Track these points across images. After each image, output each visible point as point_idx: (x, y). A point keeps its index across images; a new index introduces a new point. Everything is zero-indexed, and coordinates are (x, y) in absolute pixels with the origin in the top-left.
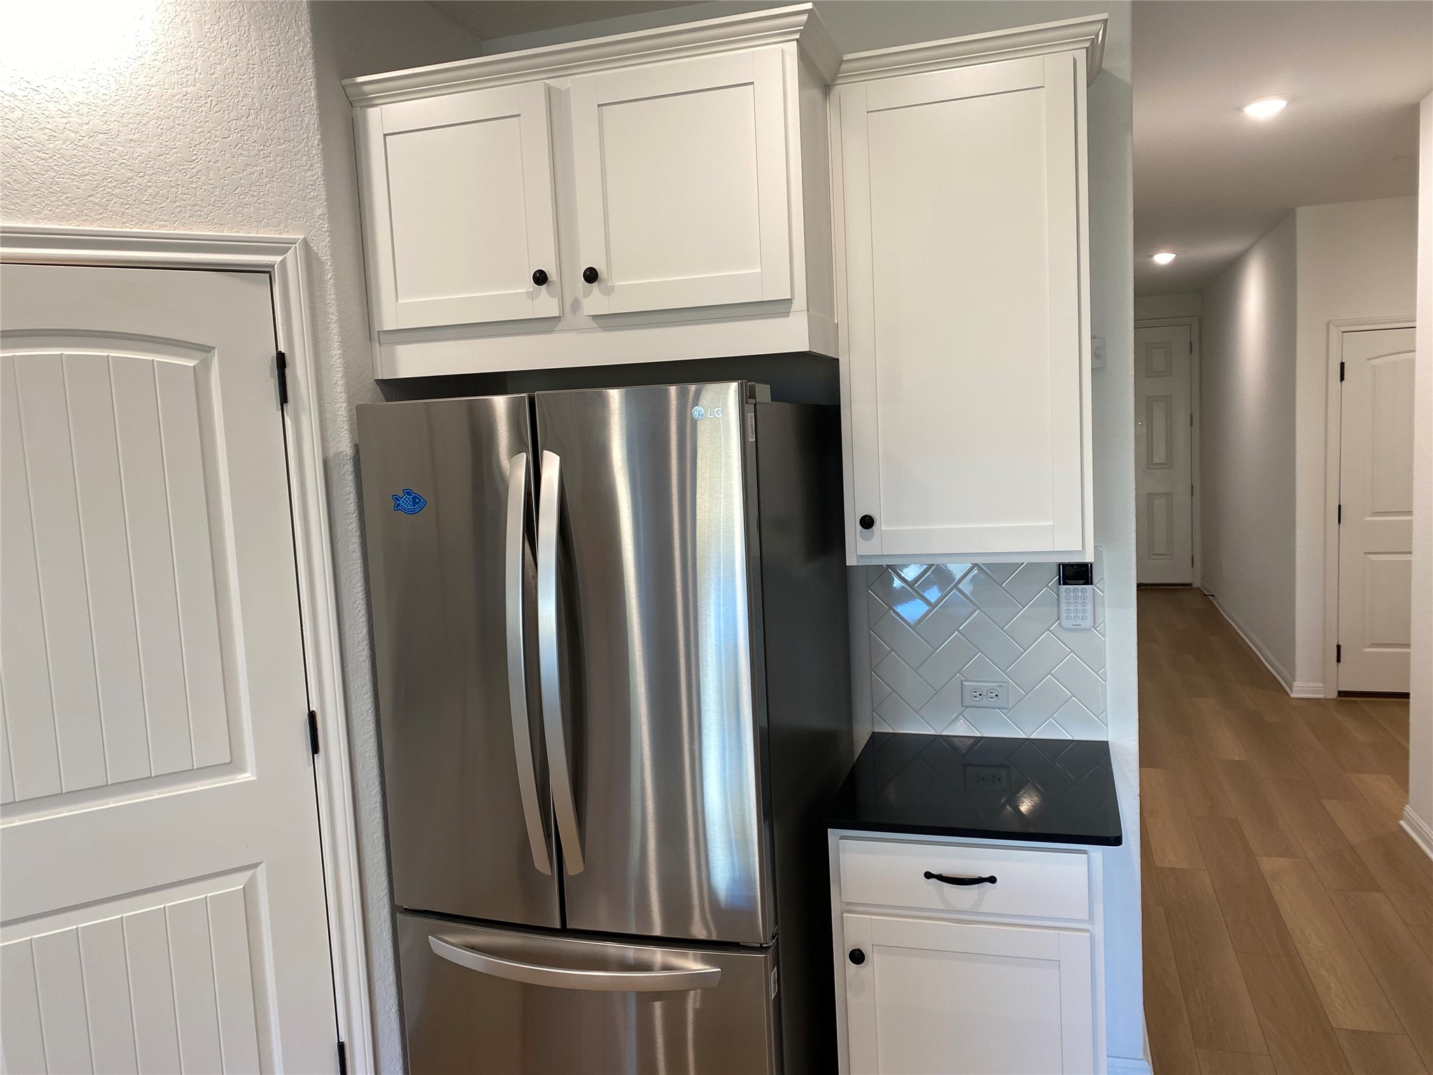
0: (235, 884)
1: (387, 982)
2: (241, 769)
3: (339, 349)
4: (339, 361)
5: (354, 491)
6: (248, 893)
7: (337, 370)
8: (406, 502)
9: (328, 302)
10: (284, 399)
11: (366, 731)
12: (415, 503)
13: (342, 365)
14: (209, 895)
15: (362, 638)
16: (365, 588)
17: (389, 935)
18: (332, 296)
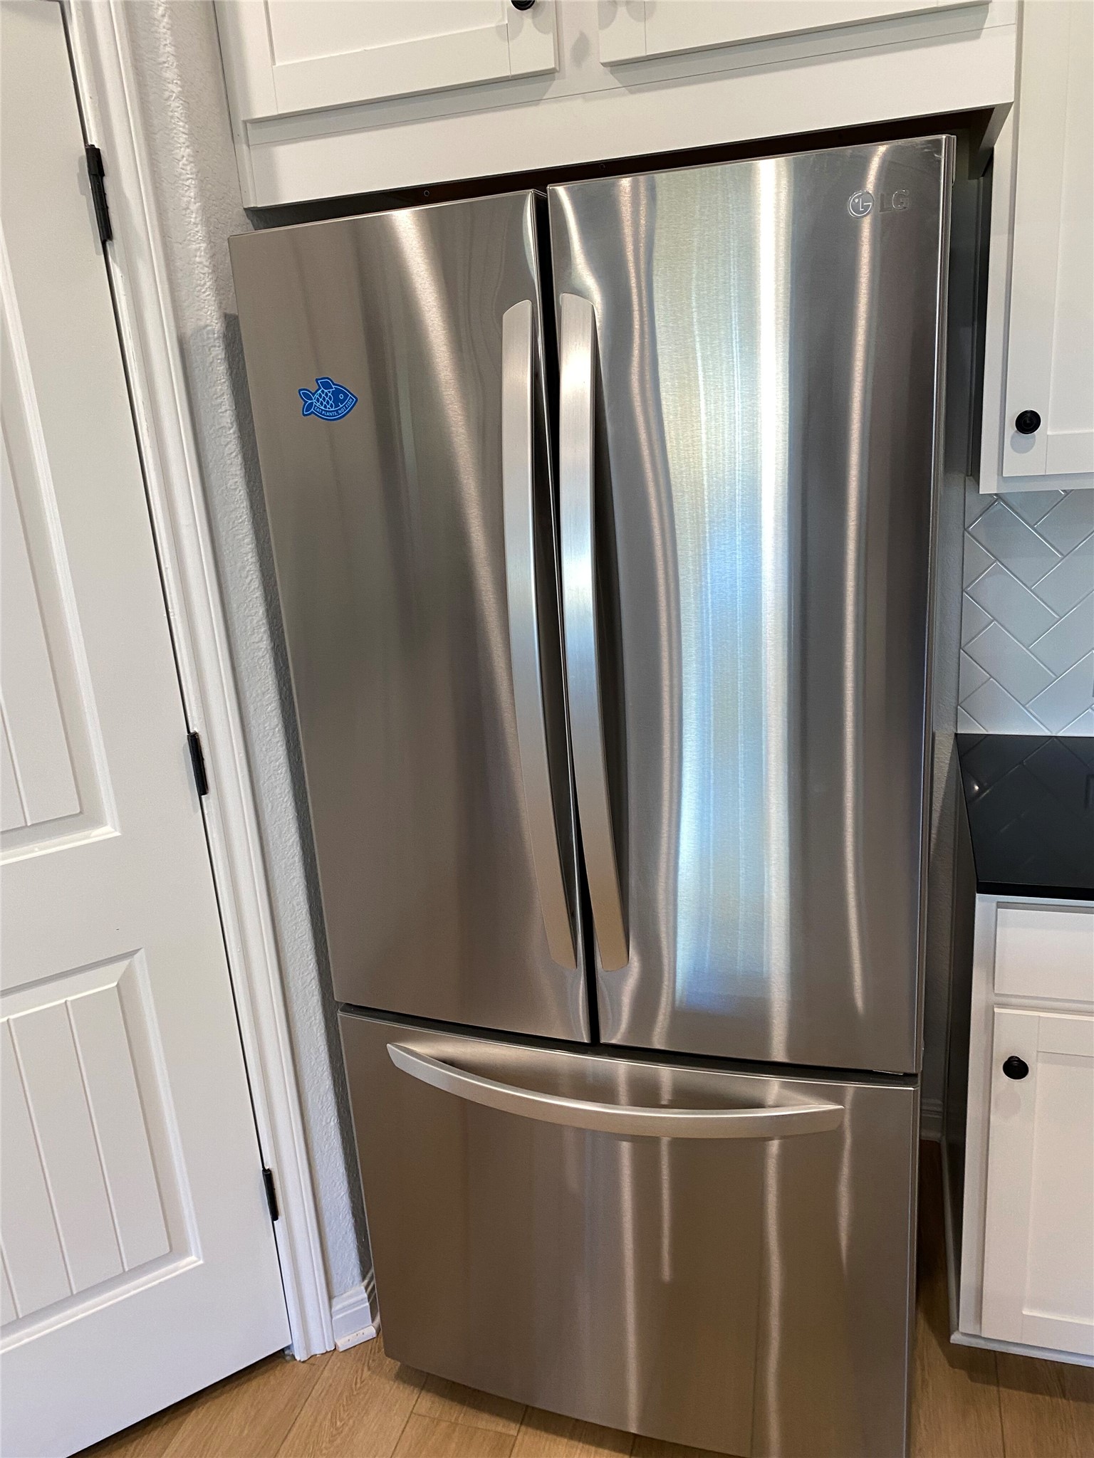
0: (105, 982)
1: (322, 1090)
2: (97, 821)
3: (188, 147)
4: (188, 168)
5: (229, 391)
6: (124, 992)
7: (187, 183)
8: (322, 401)
9: (163, 59)
10: (106, 233)
11: (273, 758)
12: (337, 401)
13: (194, 176)
14: (70, 999)
15: (258, 622)
16: (257, 546)
17: (321, 1030)
18: (168, 49)
